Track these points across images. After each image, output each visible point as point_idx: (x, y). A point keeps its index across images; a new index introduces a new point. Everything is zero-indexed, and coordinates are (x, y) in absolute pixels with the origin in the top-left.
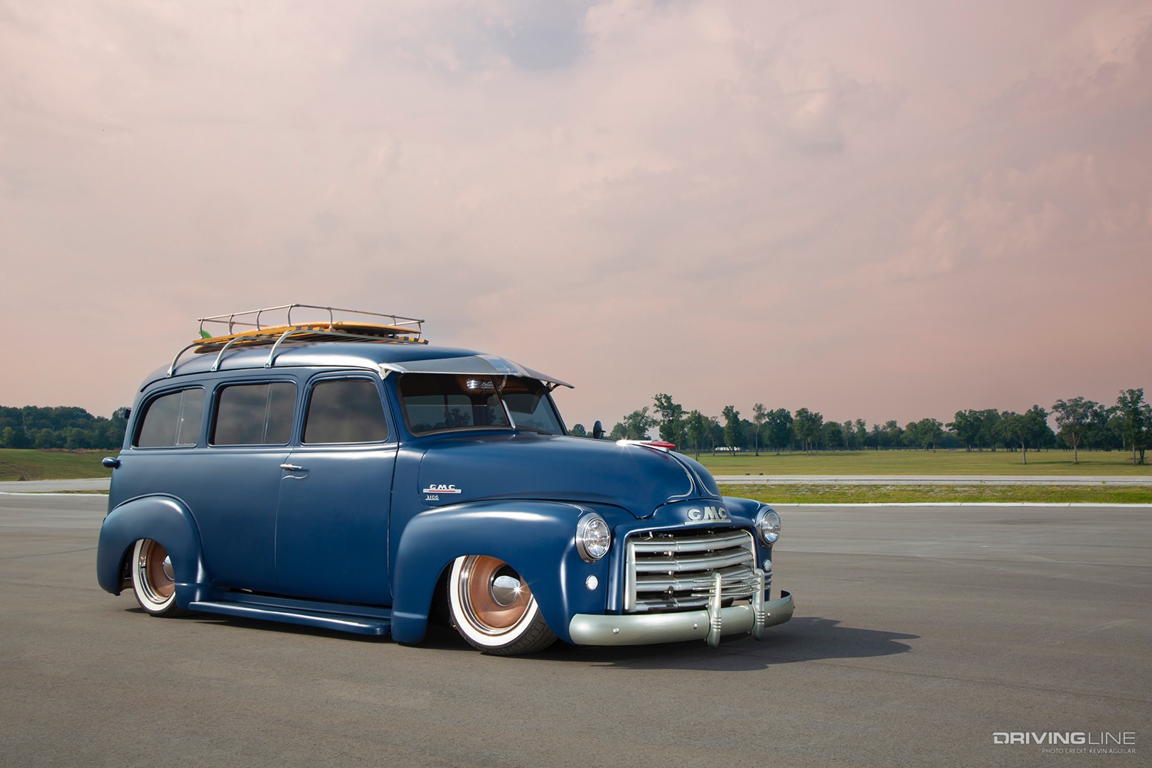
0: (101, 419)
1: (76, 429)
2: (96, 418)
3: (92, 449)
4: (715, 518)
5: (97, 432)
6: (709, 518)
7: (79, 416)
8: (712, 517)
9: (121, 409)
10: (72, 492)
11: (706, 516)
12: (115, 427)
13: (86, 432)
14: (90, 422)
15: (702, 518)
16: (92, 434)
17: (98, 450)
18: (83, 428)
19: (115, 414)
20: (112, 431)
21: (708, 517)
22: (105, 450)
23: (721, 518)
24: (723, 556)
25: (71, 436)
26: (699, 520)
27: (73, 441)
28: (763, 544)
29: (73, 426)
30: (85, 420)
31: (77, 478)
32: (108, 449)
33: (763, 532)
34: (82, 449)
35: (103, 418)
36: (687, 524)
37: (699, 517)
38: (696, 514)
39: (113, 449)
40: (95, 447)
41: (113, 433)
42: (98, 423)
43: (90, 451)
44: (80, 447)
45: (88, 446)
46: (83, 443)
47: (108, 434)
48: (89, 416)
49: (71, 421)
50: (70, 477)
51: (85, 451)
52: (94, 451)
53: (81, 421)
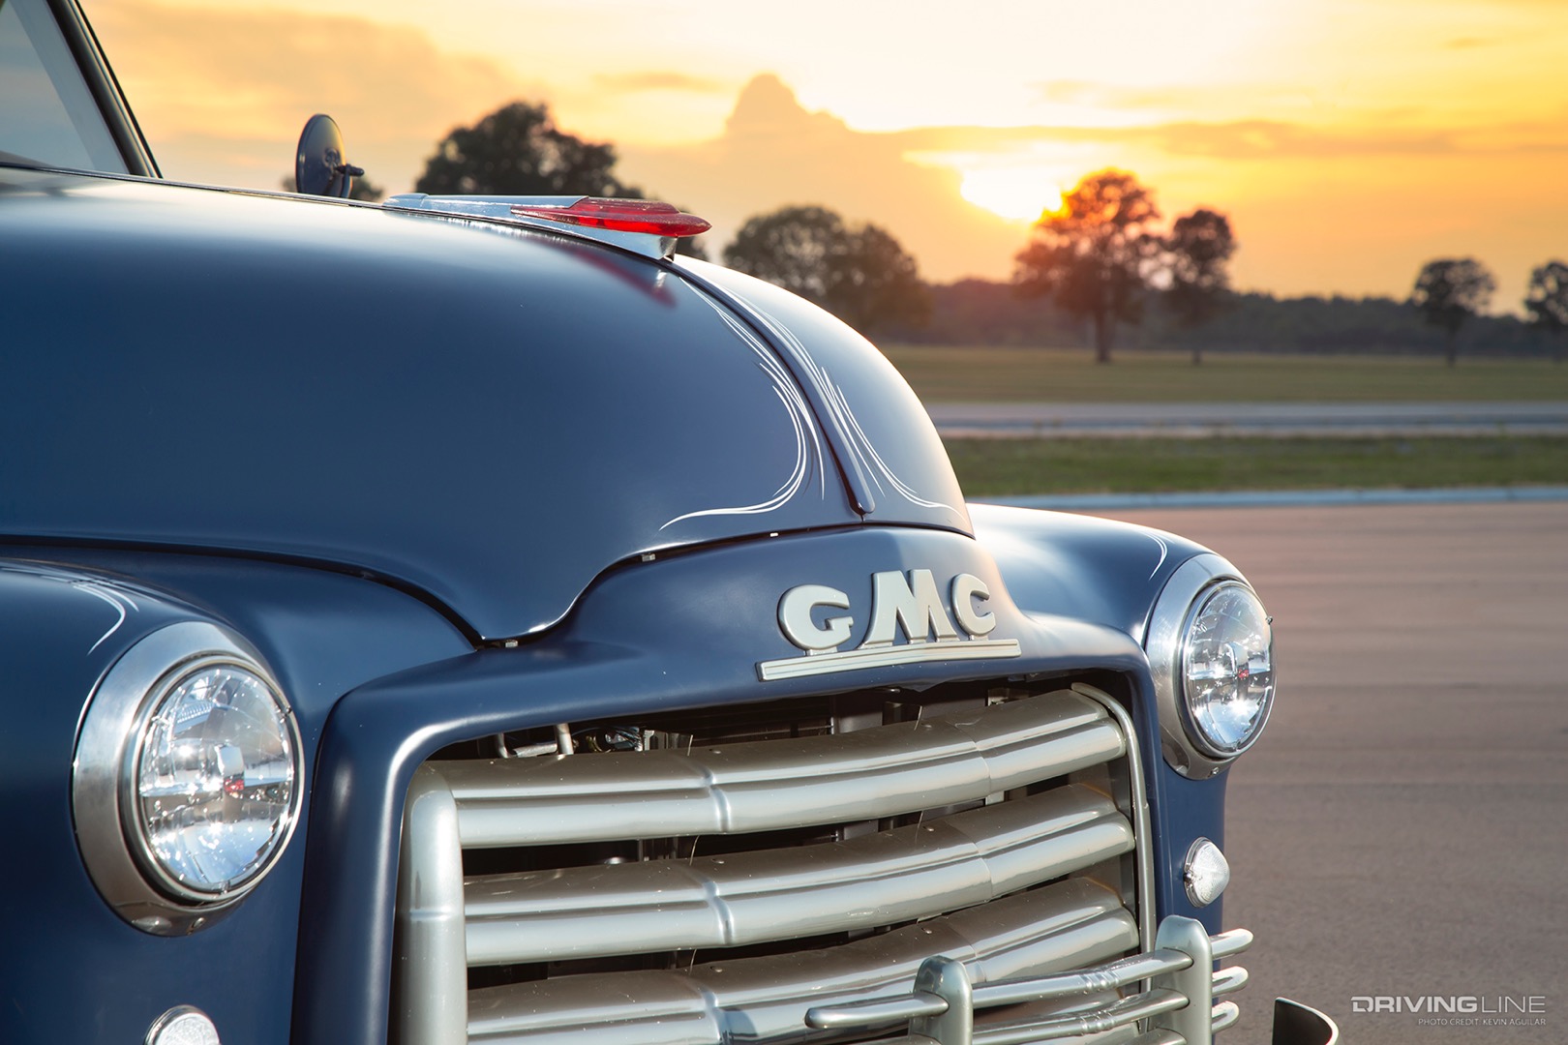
4: (933, 635)
6: (903, 636)
8: (916, 628)
11: (883, 627)
15: (860, 636)
21: (891, 633)
23: (964, 632)
24: (973, 838)
26: (842, 647)
28: (1183, 760)
33: (1184, 697)
36: (775, 670)
37: (842, 628)
38: (823, 616)
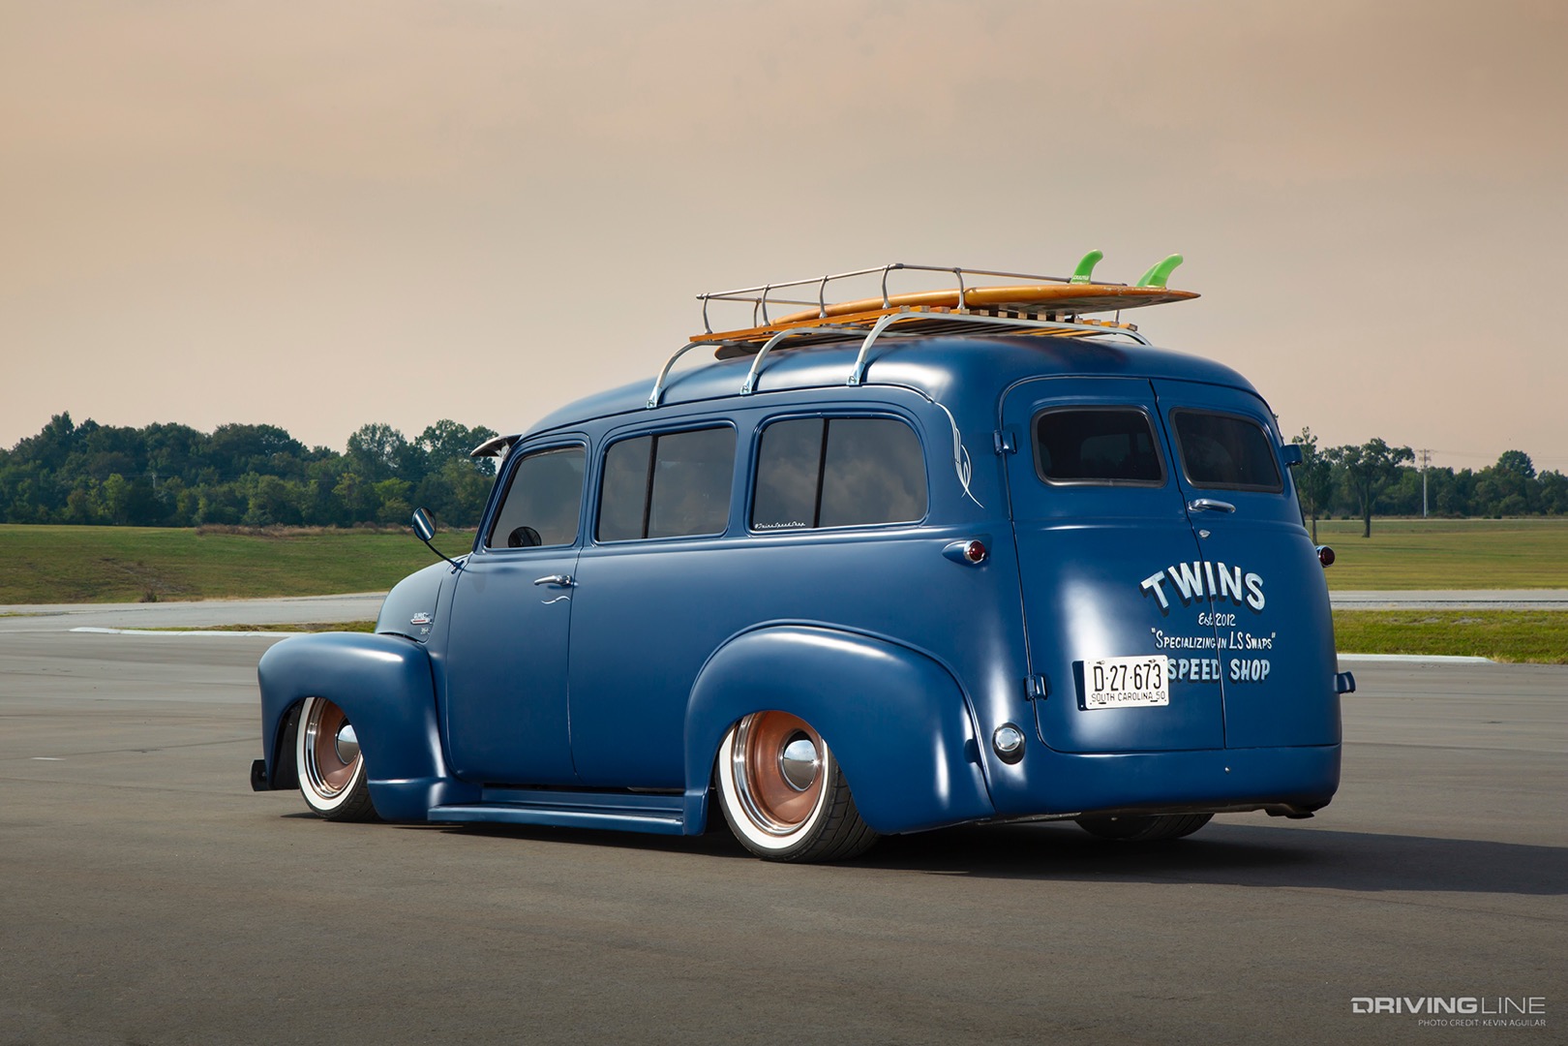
0: (323, 454)
1: (267, 478)
2: (311, 450)
3: (301, 525)
5: (313, 485)
7: (274, 448)
9: (367, 428)
10: (255, 629)
12: (357, 472)
13: (290, 485)
14: (298, 460)
16: (303, 489)
17: (317, 529)
18: (283, 475)
19: (354, 442)
20: (346, 482)
22: (332, 528)
25: (255, 495)
27: (261, 507)
29: (262, 470)
30: (286, 455)
31: (272, 594)
32: (341, 525)
34: (279, 526)
35: (327, 450)
39: (350, 526)
40: (311, 521)
41: (349, 486)
42: (317, 464)
43: (298, 530)
44: (275, 522)
45: (297, 519)
46: (284, 512)
47: (337, 490)
48: (295, 448)
49: (256, 459)
50: (256, 593)
51: (287, 530)
52: (307, 530)
53: (277, 459)
